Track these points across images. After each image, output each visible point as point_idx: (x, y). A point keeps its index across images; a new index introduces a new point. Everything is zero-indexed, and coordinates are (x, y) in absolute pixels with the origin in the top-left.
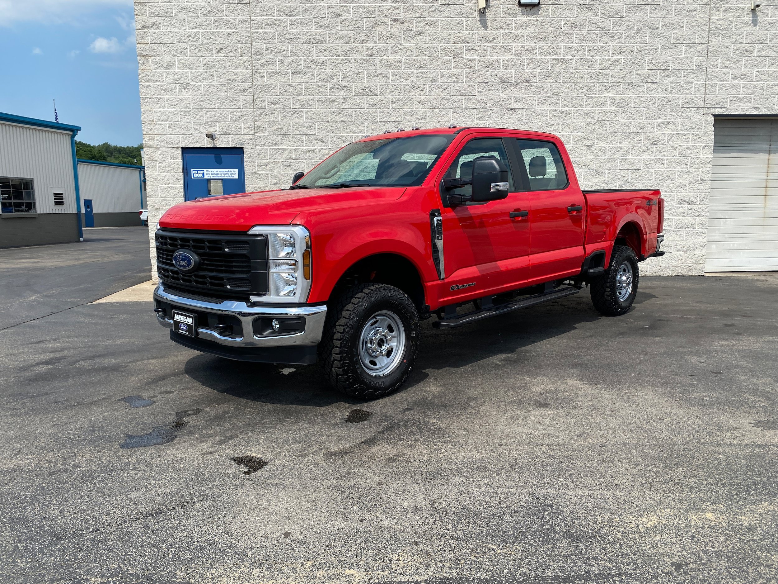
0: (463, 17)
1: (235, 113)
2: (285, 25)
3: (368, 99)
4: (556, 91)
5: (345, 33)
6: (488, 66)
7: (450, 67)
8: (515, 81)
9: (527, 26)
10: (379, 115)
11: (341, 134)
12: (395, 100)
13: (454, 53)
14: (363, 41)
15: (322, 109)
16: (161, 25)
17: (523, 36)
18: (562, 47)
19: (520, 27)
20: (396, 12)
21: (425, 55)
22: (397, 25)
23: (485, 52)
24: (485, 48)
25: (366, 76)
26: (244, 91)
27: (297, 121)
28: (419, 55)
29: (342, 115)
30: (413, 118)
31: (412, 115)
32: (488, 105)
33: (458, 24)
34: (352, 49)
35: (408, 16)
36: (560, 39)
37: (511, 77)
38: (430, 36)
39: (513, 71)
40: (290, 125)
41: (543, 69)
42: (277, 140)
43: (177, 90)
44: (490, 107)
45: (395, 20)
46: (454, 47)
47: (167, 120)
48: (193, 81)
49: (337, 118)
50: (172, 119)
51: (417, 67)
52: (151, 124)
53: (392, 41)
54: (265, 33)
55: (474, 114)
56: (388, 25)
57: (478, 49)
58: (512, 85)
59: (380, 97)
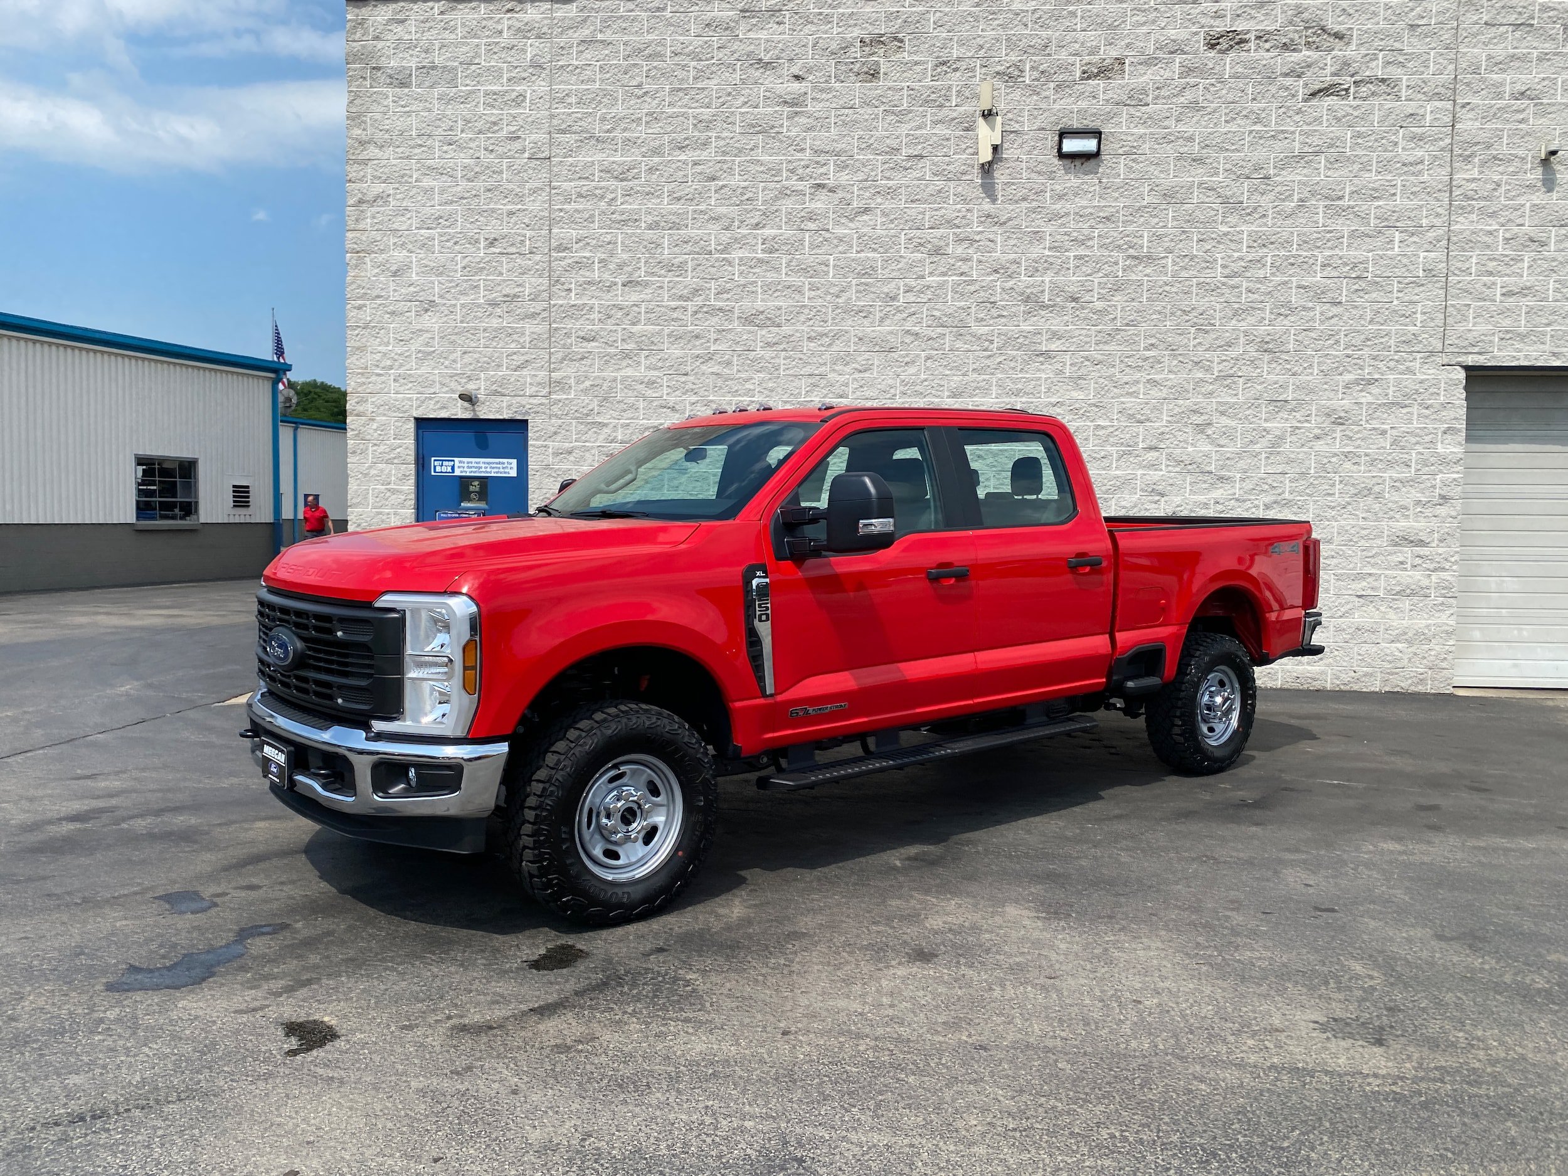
0: (949, 180)
1: (514, 357)
2: (613, 195)
3: (764, 332)
4: (1132, 318)
5: (723, 210)
6: (996, 271)
7: (922, 273)
8: (1050, 300)
9: (1076, 195)
10: (783, 362)
11: (711, 398)
12: (814, 334)
13: (929, 246)
14: (757, 225)
15: (676, 352)
16: (391, 199)
17: (1067, 214)
18: (1146, 235)
19: (1061, 197)
20: (822, 170)
21: (874, 250)
22: (823, 195)
23: (992, 245)
24: (991, 237)
25: (760, 291)
26: (534, 315)
27: (629, 372)
28: (863, 251)
29: (713, 362)
30: (848, 369)
31: (847, 364)
32: (995, 345)
33: (940, 191)
34: (736, 239)
35: (844, 178)
36: (1142, 219)
37: (1043, 291)
38: (884, 214)
39: (1047, 280)
40: (615, 380)
41: (1106, 275)
42: (590, 407)
43: (413, 314)
44: (999, 349)
45: (819, 185)
46: (931, 236)
47: (391, 367)
48: (441, 297)
49: (704, 367)
50: (401, 365)
51: (858, 274)
52: (362, 374)
53: (812, 226)
54: (576, 211)
56: (804, 195)
57: (977, 238)
58: (1044, 307)
59: (786, 329)
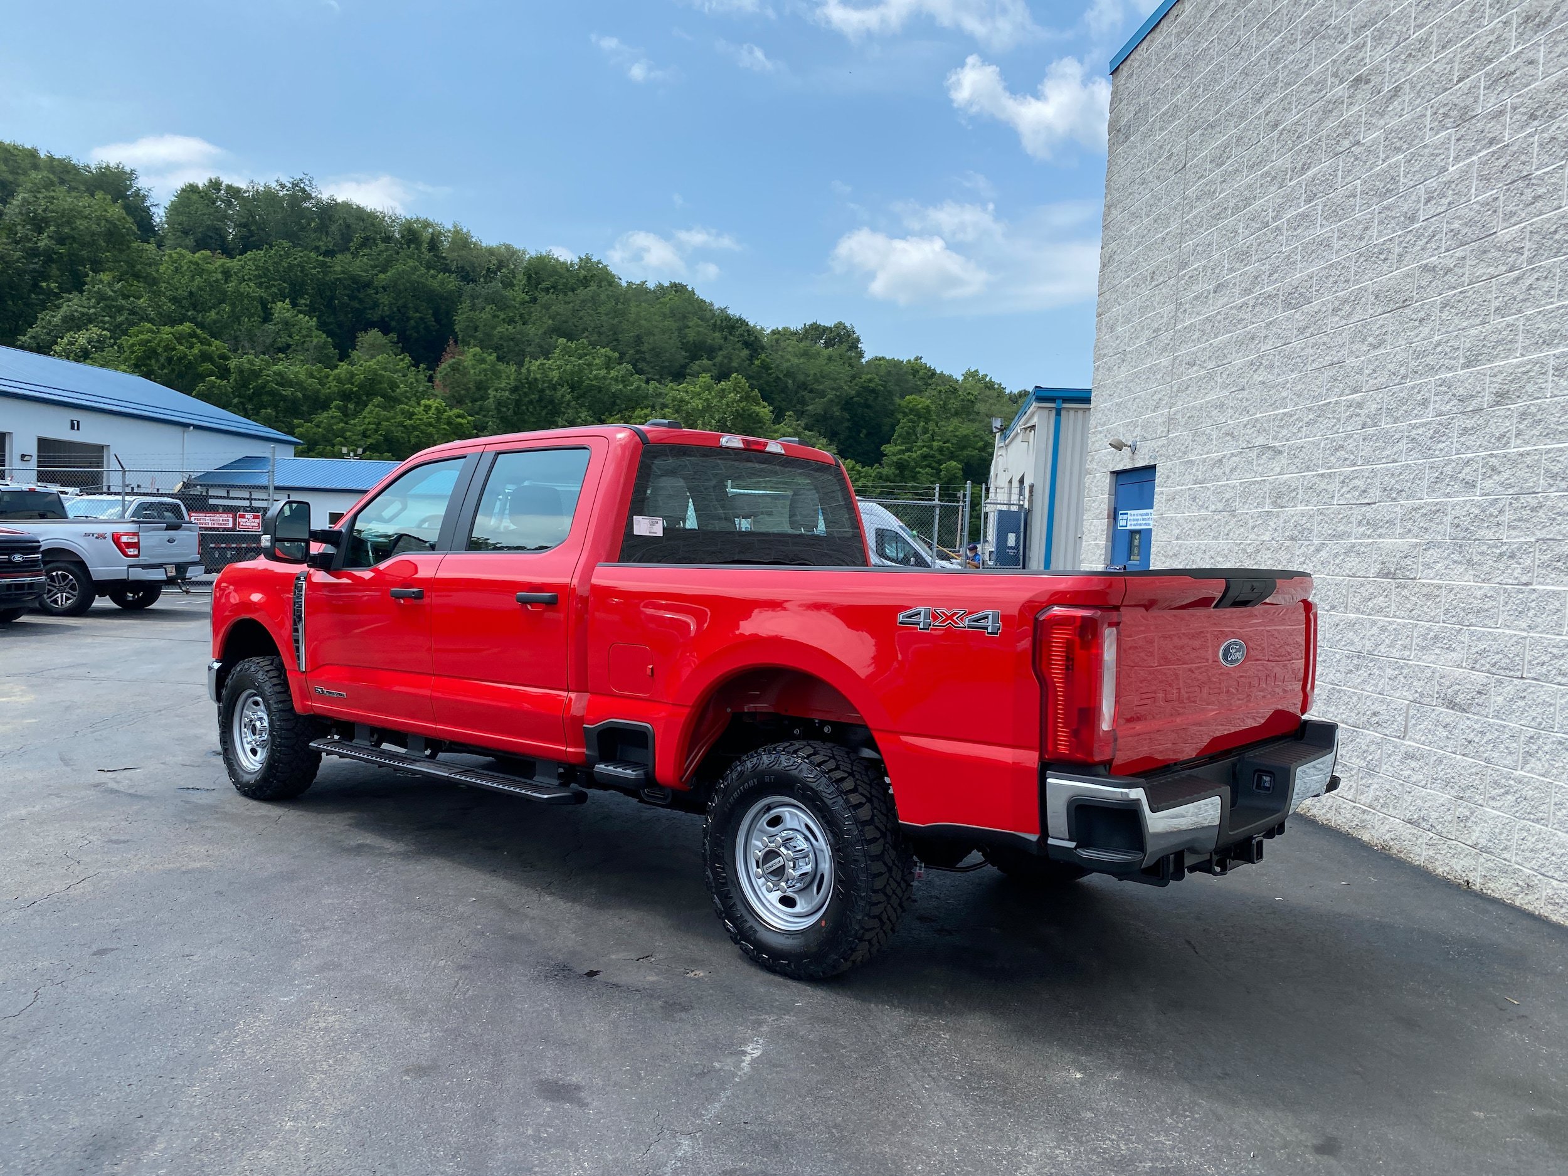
1: (1154, 398)
2: (1215, 187)
3: (1298, 315)
6: (1533, 117)
7: (1443, 164)
10: (1311, 351)
12: (1337, 304)
13: (1456, 113)
14: (1303, 168)
15: (1239, 362)
20: (1361, 55)
21: (1399, 150)
22: (1358, 92)
23: (1531, 70)
24: (1532, 54)
25: (1299, 258)
26: (1166, 347)
27: (1211, 397)
28: (1387, 157)
29: (1261, 368)
31: (1364, 339)
34: (1287, 196)
38: (1413, 87)
40: (1202, 408)
42: (1187, 444)
43: (1117, 367)
44: (1530, 261)
45: (1356, 80)
46: (1458, 94)
47: (1105, 424)
48: (1129, 345)
49: (1255, 376)
51: (1380, 195)
53: (1346, 143)
54: (1195, 217)
55: (1489, 296)
56: (1342, 102)
57: (1514, 66)
59: (1315, 305)
